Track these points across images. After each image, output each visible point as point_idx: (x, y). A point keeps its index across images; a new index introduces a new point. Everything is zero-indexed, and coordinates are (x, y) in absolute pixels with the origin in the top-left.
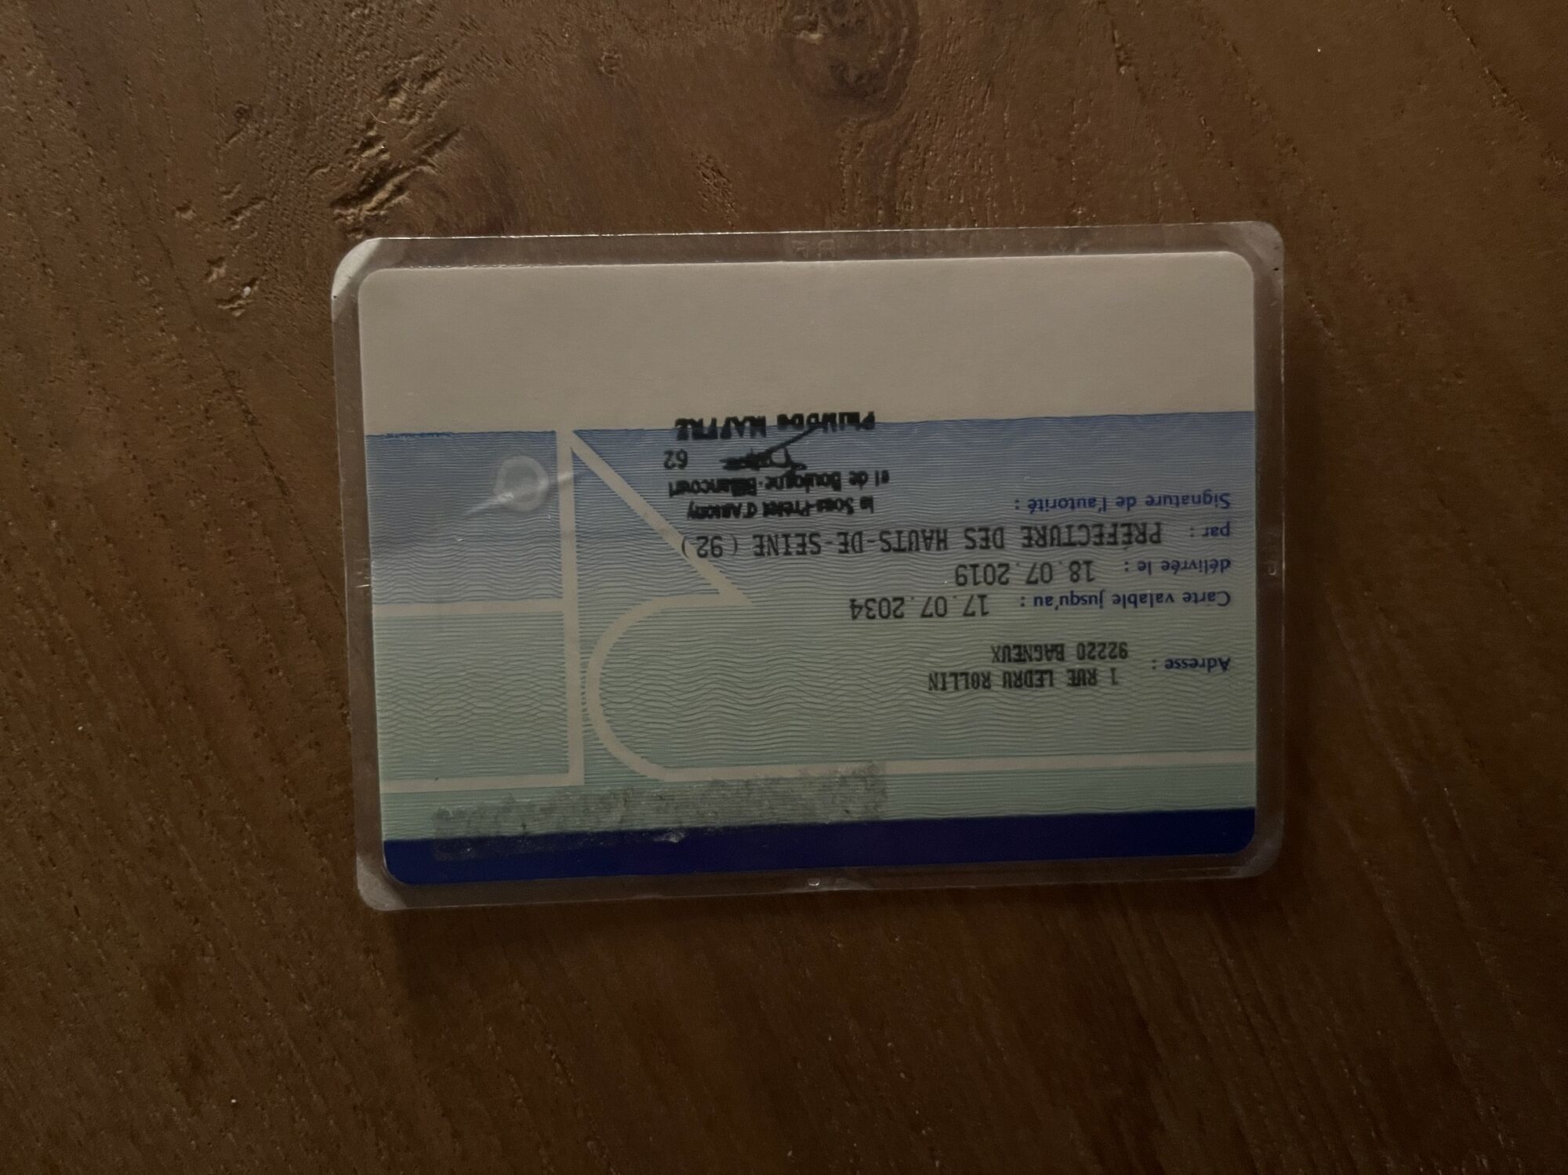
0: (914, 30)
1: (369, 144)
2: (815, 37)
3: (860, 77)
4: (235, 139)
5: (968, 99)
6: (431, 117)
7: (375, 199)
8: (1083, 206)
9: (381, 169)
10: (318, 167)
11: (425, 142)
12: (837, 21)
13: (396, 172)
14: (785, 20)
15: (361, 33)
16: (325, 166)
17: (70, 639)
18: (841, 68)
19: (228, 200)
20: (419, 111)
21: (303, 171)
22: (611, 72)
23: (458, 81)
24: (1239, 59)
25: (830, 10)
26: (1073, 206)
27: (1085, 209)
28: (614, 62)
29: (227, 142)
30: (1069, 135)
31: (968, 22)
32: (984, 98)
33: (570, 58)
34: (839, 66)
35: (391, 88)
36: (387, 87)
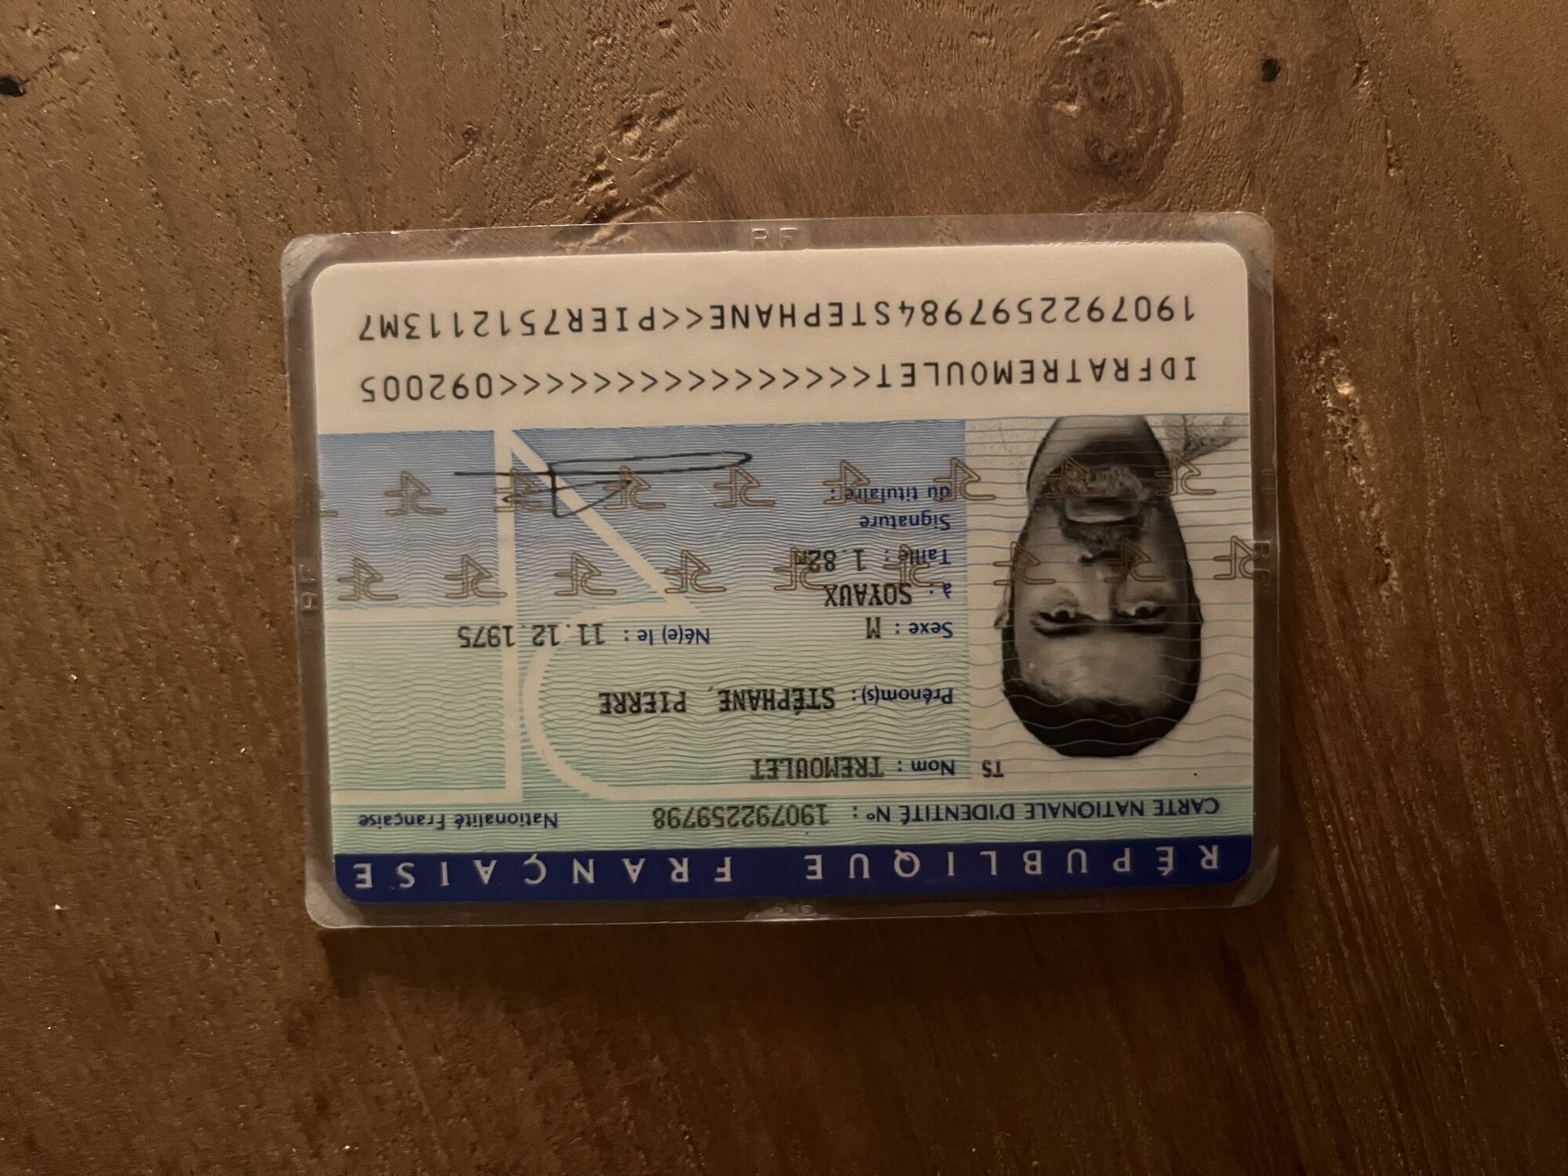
0: (1177, 111)
1: (597, 178)
2: (1072, 108)
3: (1115, 156)
4: (461, 161)
5: (1225, 189)
6: (663, 155)
7: (597, 235)
8: (1334, 312)
9: (607, 205)
10: (543, 198)
11: (655, 181)
13: (623, 209)
14: (1043, 88)
15: (601, 63)
16: (550, 196)
17: (241, 658)
18: (1096, 144)
19: (447, 223)
20: (652, 149)
21: (528, 200)
22: (857, 126)
23: (696, 122)
24: (1513, 173)
25: (1090, 82)
26: (1324, 310)
27: (1336, 315)
28: (860, 115)
29: (452, 164)
30: (1328, 236)
31: (1234, 107)
32: (1242, 189)
33: (815, 108)
34: (1094, 142)
35: (626, 123)
36: (623, 121)
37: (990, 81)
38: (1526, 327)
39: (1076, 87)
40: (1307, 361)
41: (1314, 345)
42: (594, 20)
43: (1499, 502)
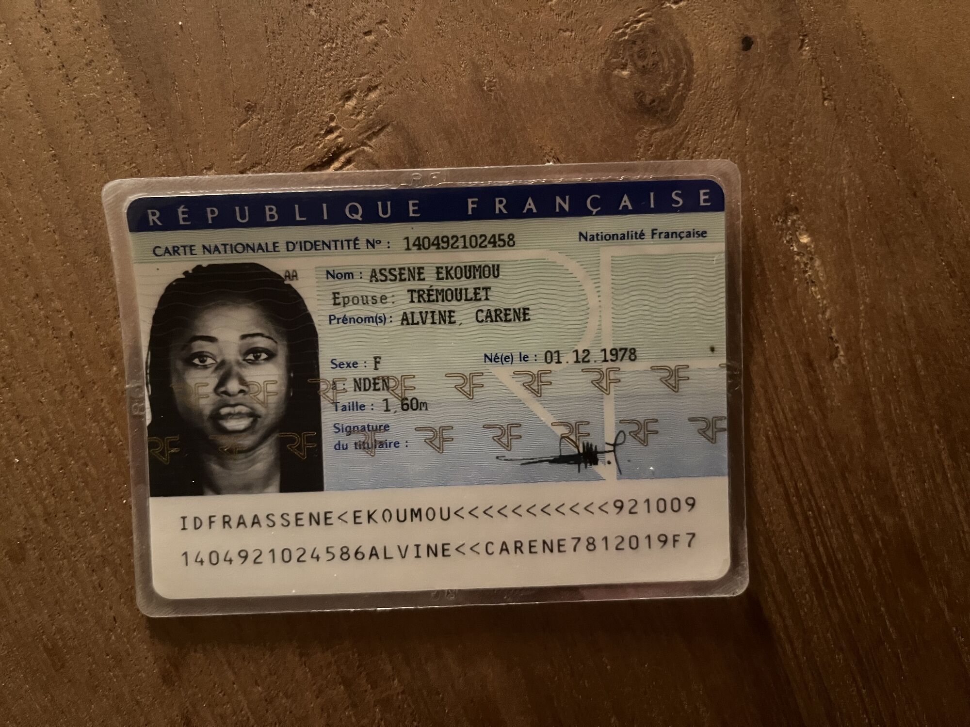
0: (691, 71)
1: (330, 131)
2: (625, 73)
3: (653, 101)
4: (245, 125)
5: (723, 118)
6: (372, 115)
7: (332, 167)
8: (795, 191)
9: (337, 148)
10: (297, 145)
11: (366, 131)
12: (640, 64)
13: (348, 150)
14: (606, 62)
15: (330, 59)
16: (301, 144)
18: (641, 94)
19: (238, 164)
20: (364, 111)
21: (287, 147)
22: (491, 91)
23: (390, 93)
24: (902, 100)
25: (636, 57)
26: (789, 191)
27: (796, 194)
28: (493, 84)
29: (239, 127)
30: (789, 144)
31: (726, 68)
32: (734, 118)
33: (464, 80)
34: (640, 93)
35: (347, 96)
36: (345, 95)
37: (573, 58)
38: (915, 195)
39: (627, 60)
40: (780, 224)
41: (783, 213)
42: (323, 33)
43: (904, 305)
